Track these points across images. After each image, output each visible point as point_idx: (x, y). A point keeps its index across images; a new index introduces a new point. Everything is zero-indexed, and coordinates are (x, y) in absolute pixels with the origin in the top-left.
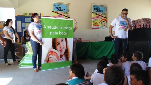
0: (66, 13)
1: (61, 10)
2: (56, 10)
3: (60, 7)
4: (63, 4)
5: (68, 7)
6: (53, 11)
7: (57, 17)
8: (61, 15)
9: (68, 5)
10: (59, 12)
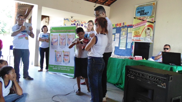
0: (150, 18)
1: (144, 14)
2: (138, 16)
3: (143, 10)
4: (147, 5)
5: (154, 7)
6: (135, 18)
7: (138, 24)
8: (143, 20)
9: (154, 4)
10: (142, 17)
